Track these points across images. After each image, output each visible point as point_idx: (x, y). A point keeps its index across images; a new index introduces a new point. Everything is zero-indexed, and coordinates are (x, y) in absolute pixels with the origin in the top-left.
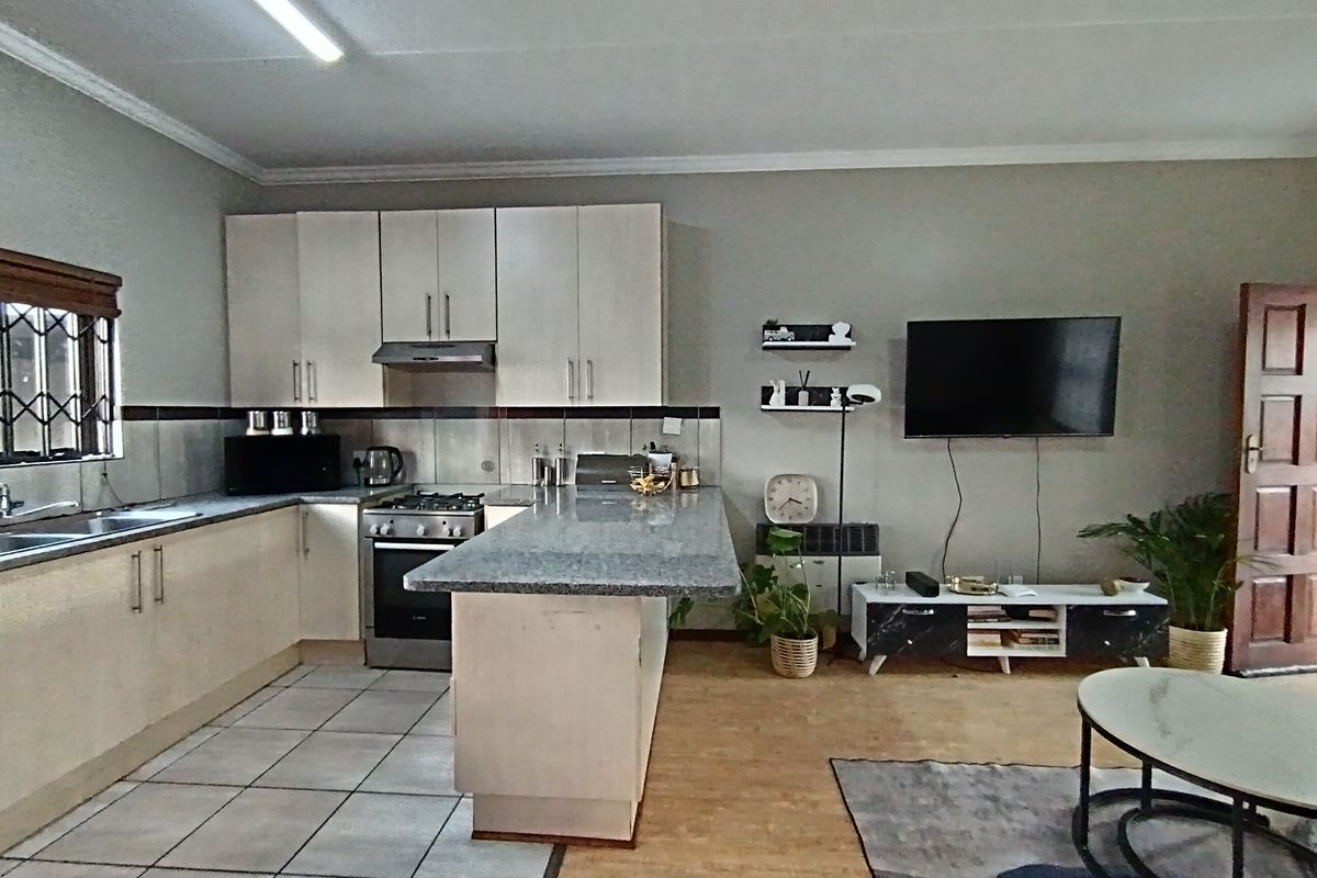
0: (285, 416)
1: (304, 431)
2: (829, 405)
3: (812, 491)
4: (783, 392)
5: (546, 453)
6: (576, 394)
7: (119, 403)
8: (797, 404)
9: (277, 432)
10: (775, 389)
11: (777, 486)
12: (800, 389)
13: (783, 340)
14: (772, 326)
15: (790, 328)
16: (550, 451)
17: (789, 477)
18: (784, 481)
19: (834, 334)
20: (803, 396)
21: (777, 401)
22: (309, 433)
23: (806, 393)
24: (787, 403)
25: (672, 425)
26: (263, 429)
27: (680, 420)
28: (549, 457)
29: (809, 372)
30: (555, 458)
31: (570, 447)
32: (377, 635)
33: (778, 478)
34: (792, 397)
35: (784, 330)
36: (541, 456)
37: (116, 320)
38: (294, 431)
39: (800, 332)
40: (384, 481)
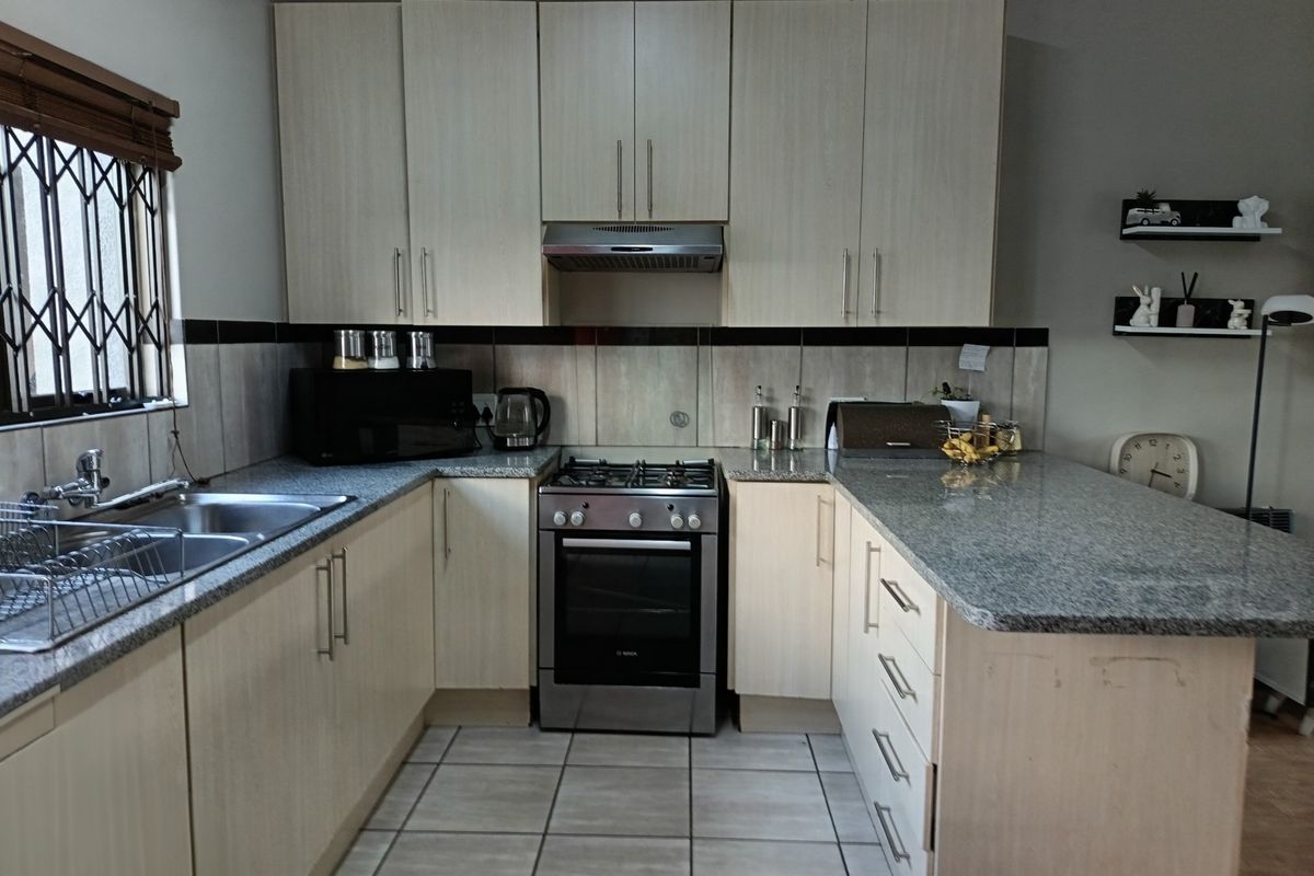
0: (388, 338)
1: (416, 362)
2: (1226, 327)
3: (1187, 461)
4: (1156, 307)
5: (770, 399)
6: (852, 308)
7: (177, 315)
8: (1174, 326)
9: (379, 364)
10: (1144, 300)
11: (1134, 452)
12: (1180, 302)
13: (1164, 224)
14: (1146, 201)
15: (1175, 205)
16: (776, 395)
17: (1153, 438)
18: (1145, 444)
19: (1241, 215)
20: (1186, 312)
21: (1145, 319)
22: (424, 366)
23: (1192, 308)
24: (1160, 324)
25: (974, 357)
26: (361, 359)
27: (988, 348)
28: (775, 405)
29: (1196, 275)
30: (786, 406)
31: (809, 390)
32: (558, 680)
33: (1136, 441)
34: (1168, 315)
35: (1165, 208)
36: (766, 404)
37: (169, 175)
38: (400, 363)
39: (1191, 211)
40: (527, 442)
